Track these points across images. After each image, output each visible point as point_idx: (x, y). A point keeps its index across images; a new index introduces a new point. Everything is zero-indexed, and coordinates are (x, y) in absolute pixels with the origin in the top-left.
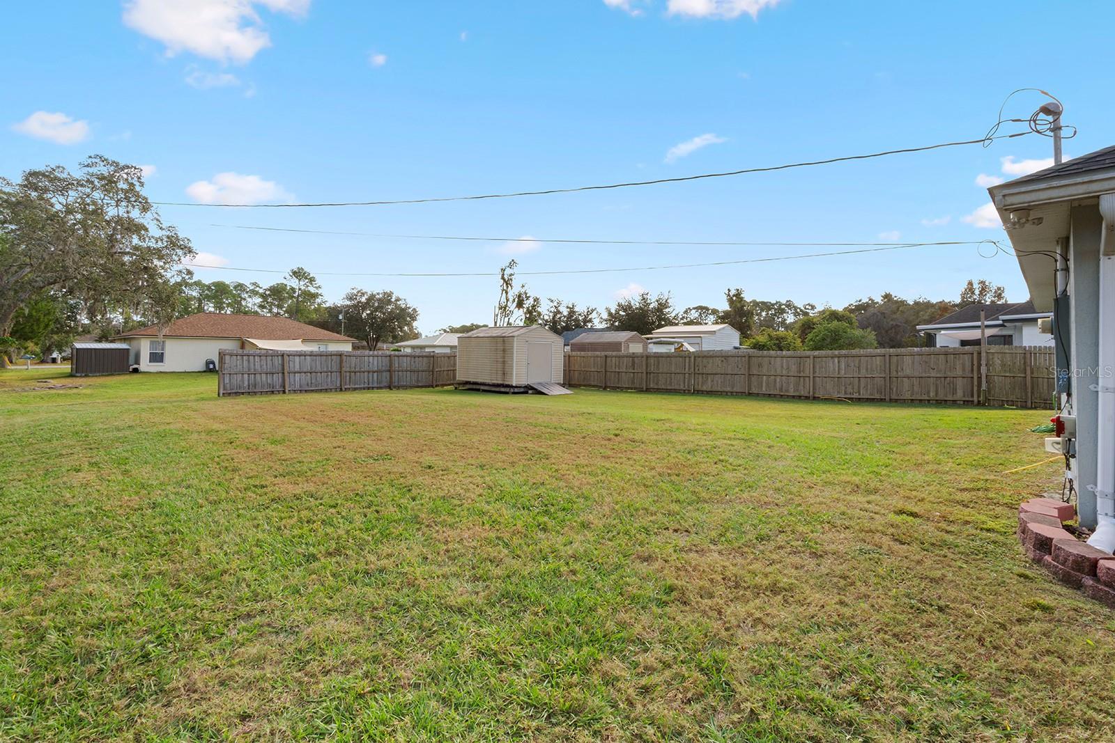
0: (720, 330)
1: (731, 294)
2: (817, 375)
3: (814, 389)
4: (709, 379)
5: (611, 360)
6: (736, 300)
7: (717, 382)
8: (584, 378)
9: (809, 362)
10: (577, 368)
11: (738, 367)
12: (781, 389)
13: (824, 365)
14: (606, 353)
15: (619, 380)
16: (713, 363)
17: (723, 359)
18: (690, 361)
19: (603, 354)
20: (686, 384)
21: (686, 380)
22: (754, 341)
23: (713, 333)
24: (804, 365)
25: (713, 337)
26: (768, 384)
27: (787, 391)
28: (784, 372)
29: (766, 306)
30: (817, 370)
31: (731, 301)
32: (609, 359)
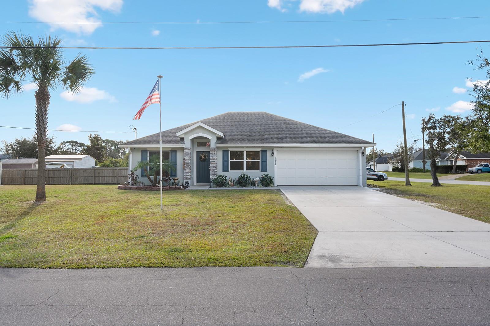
0: (84, 158)
1: (92, 137)
2: (119, 176)
3: (118, 181)
4: (78, 179)
5: (28, 172)
6: (95, 140)
7: (82, 180)
8: (12, 181)
9: (116, 171)
10: (6, 176)
11: (90, 174)
12: (107, 182)
13: (121, 172)
14: (25, 169)
15: (33, 181)
16: (80, 173)
17: (84, 171)
18: (69, 172)
19: (23, 169)
20: (68, 181)
21: (68, 180)
22: (103, 163)
23: (81, 159)
24: (115, 173)
25: (80, 161)
26: (102, 180)
27: (109, 182)
28: (108, 175)
29: (114, 143)
30: (119, 174)
31: (92, 141)
32: (27, 172)
